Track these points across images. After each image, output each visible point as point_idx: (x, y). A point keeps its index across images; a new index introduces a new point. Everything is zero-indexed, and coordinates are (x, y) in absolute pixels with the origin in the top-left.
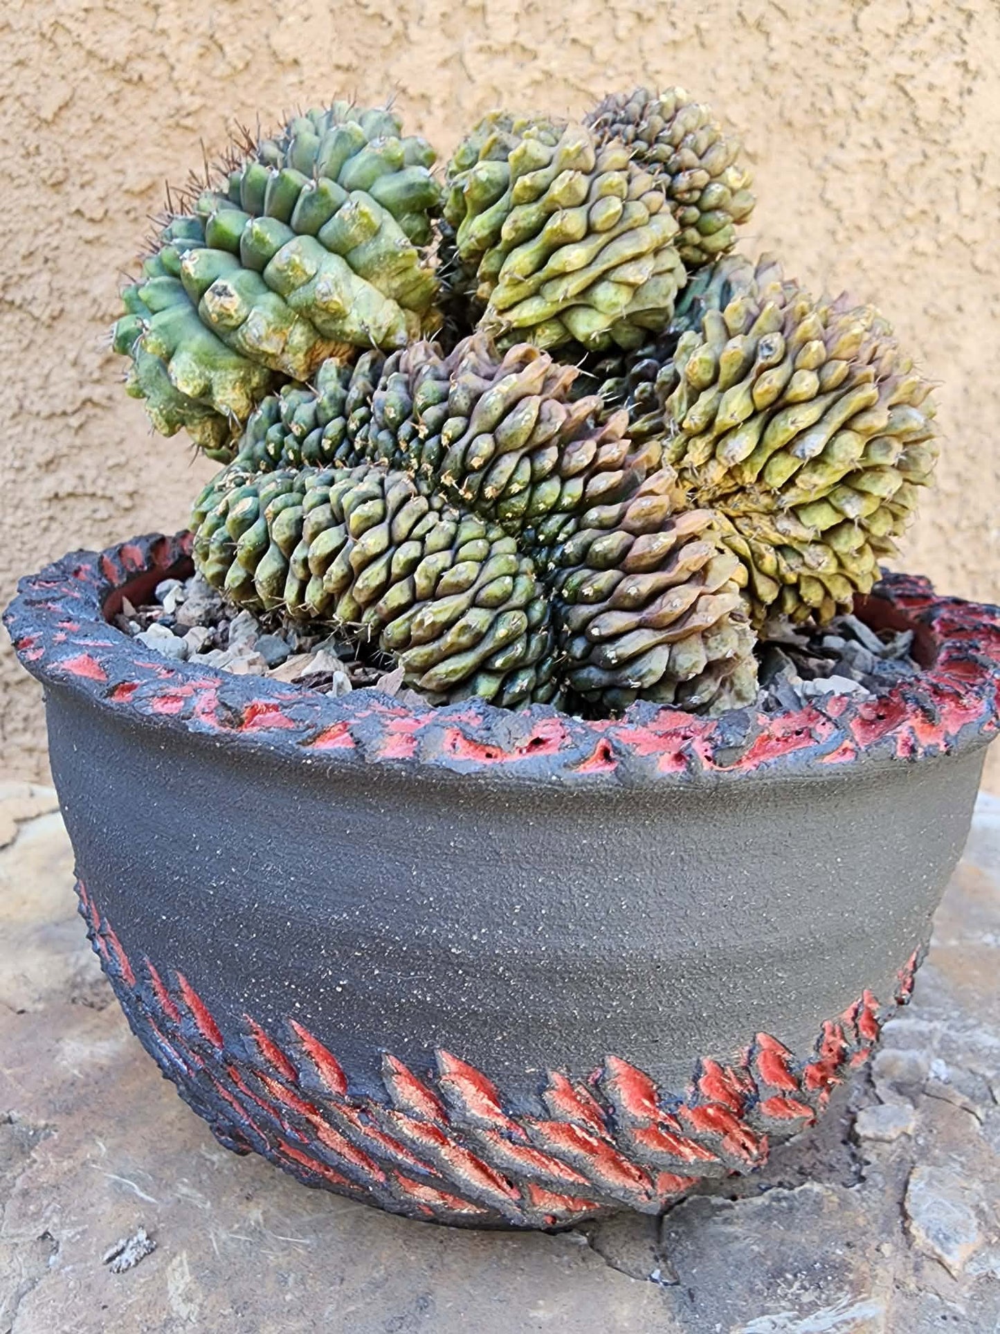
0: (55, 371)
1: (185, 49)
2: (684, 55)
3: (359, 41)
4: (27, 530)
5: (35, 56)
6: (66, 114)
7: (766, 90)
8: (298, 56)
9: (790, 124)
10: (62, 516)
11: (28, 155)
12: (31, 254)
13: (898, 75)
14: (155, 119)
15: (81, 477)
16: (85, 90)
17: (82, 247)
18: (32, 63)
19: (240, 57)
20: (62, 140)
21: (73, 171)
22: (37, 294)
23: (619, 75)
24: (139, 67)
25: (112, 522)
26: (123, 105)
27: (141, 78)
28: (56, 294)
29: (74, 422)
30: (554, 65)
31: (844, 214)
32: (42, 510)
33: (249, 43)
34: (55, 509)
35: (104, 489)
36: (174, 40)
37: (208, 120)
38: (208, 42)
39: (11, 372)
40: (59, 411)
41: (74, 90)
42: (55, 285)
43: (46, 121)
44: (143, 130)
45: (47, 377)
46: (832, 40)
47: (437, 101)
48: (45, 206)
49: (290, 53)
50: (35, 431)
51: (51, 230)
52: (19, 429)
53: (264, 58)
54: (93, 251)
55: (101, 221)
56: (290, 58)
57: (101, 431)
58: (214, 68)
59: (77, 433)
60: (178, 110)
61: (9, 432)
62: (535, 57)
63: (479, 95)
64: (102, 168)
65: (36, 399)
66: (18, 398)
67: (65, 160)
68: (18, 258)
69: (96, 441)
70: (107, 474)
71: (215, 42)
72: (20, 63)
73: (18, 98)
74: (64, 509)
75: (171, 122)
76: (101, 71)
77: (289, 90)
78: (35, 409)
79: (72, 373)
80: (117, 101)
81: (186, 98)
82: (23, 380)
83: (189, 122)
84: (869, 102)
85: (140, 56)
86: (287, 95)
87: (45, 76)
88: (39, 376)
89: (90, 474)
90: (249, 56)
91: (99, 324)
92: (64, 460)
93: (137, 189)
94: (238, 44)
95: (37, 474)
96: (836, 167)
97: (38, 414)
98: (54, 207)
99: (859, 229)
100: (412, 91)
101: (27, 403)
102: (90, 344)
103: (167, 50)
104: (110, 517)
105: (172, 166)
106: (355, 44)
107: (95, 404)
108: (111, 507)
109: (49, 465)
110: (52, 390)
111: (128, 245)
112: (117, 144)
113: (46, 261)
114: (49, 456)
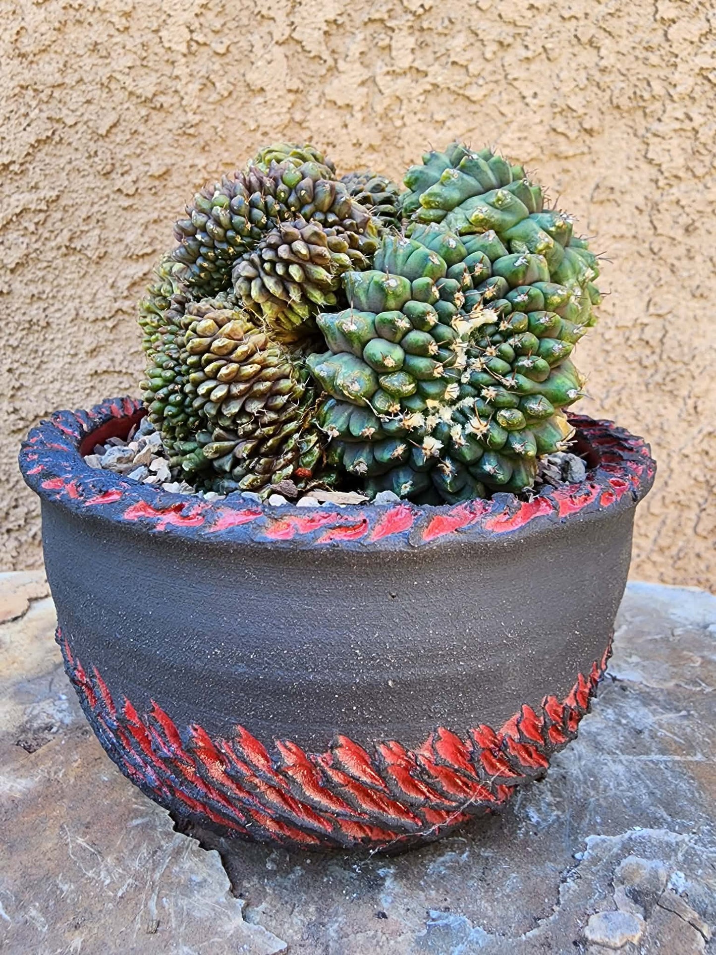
0: (101, 291)
1: (190, 86)
2: (534, 67)
3: (305, 73)
4: (76, 395)
5: (97, 97)
6: (114, 130)
7: (598, 85)
8: (264, 86)
9: (618, 107)
10: (99, 386)
11: (90, 157)
12: (89, 217)
13: (702, 69)
14: (170, 130)
15: (113, 360)
16: (127, 115)
17: (121, 212)
18: (95, 101)
19: (225, 89)
20: (111, 147)
21: (117, 165)
22: (91, 243)
23: (487, 83)
24: (161, 99)
25: (131, 390)
26: (150, 123)
27: (162, 106)
28: (103, 242)
29: (110, 324)
30: (439, 80)
31: (664, 167)
32: (87, 382)
33: (232, 80)
34: (95, 381)
35: (127, 368)
36: (184, 82)
37: (204, 129)
38: (205, 81)
39: (73, 292)
40: (100, 317)
41: (120, 116)
42: (102, 236)
43: (101, 136)
44: (162, 138)
45: (95, 294)
46: (649, 49)
47: (357, 108)
48: (99, 188)
49: (259, 84)
50: (85, 330)
51: (102, 202)
52: (75, 328)
53: (241, 88)
54: (128, 215)
55: (133, 195)
56: (259, 87)
57: (128, 329)
58: (209, 96)
59: (111, 332)
60: (184, 124)
61: (69, 331)
62: (426, 75)
63: (387, 102)
64: (136, 163)
65: (87, 309)
66: (76, 309)
67: (112, 159)
68: (80, 220)
69: (124, 336)
70: (129, 358)
71: (210, 81)
72: (88, 102)
73: (86, 123)
74: (101, 381)
75: (180, 131)
76: (137, 104)
77: (258, 107)
78: (86, 316)
79: (110, 293)
80: (146, 121)
81: (190, 116)
82: (80, 297)
83: (192, 131)
84: (679, 89)
85: (163, 93)
86: (256, 111)
87: (103, 108)
88: (90, 294)
89: (119, 358)
90: (231, 88)
91: (129, 261)
92: (102, 349)
93: (157, 174)
94: (225, 81)
95: (85, 358)
96: (655, 135)
97: (88, 319)
98: (105, 187)
99: (676, 177)
100: (339, 103)
101: (81, 312)
102: (123, 273)
103: (179, 87)
104: (131, 386)
105: (179, 160)
106: (303, 76)
107: (124, 312)
108: (131, 380)
109: (93, 352)
110: (98, 303)
111: (150, 209)
112: (145, 147)
113: (98, 221)
114: (94, 345)
